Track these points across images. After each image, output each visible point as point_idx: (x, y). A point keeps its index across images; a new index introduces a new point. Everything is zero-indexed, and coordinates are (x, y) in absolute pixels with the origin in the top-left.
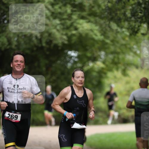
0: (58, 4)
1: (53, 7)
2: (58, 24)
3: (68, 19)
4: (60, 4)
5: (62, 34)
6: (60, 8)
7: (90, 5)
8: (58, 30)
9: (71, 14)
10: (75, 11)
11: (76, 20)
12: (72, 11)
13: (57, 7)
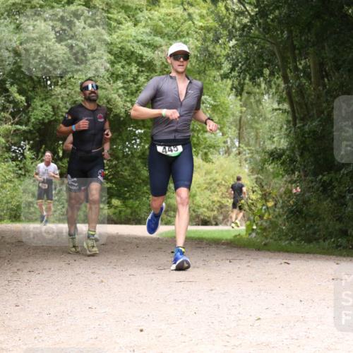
0: (120, 62)
1: (113, 66)
2: (121, 88)
3: (132, 81)
4: (123, 62)
5: (126, 101)
6: (123, 67)
7: (163, 63)
8: (119, 96)
9: (137, 76)
10: (142, 71)
11: (144, 82)
12: (138, 71)
13: (118, 66)
